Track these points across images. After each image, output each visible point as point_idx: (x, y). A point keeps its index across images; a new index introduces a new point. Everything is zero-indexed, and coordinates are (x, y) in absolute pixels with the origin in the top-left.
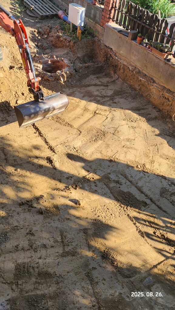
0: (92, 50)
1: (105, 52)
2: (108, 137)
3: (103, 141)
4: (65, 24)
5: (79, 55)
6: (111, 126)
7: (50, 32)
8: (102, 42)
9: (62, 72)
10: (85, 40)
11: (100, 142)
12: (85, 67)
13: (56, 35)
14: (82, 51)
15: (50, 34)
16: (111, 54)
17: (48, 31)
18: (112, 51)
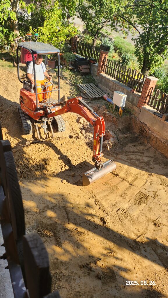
0: (130, 124)
1: (140, 127)
2: (150, 201)
3: (146, 205)
4: (109, 104)
5: (120, 128)
6: (151, 190)
7: (98, 110)
8: (138, 119)
9: (109, 141)
10: (125, 117)
11: (143, 205)
12: (125, 137)
13: (103, 112)
14: (122, 125)
15: (98, 111)
16: (146, 128)
17: (97, 109)
18: (147, 126)
